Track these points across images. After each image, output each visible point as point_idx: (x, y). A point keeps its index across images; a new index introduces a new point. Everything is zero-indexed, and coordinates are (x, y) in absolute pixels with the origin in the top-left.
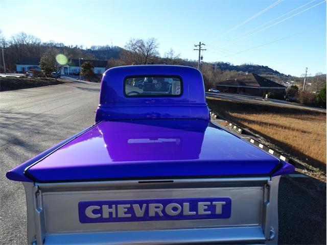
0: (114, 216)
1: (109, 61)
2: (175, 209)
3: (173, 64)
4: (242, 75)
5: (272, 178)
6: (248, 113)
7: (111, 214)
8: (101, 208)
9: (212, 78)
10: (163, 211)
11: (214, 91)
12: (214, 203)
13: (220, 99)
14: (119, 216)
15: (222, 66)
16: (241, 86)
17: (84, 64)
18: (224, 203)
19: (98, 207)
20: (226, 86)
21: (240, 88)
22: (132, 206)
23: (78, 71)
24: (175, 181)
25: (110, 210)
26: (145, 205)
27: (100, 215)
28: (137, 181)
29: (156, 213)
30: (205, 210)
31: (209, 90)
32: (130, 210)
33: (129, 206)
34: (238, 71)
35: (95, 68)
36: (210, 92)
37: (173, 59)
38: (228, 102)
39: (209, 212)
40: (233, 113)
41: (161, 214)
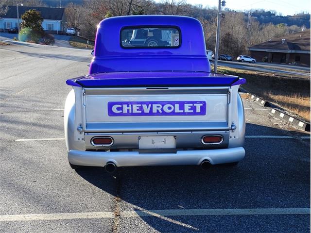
0: (130, 112)
1: (67, 9)
2: (169, 108)
3: (177, 14)
4: (296, 32)
5: (232, 87)
6: (301, 96)
7: (128, 110)
8: (122, 107)
9: (243, 38)
10: (162, 109)
11: (246, 59)
12: (195, 105)
13: (255, 73)
14: (133, 112)
15: (262, 17)
16: (293, 51)
17: (25, 15)
18: (202, 105)
19: (121, 106)
20: (267, 50)
21: (291, 54)
22: (142, 106)
23: (14, 25)
24: (170, 88)
25: (128, 108)
26: (150, 105)
27: (121, 111)
28: (145, 88)
29: (158, 111)
30: (189, 109)
31: (238, 58)
32: (141, 108)
33: (140, 105)
34: (289, 25)
35: (45, 21)
36: (240, 61)
37: (176, 5)
38: (269, 77)
39: (192, 111)
40: (276, 95)
41: (161, 112)
